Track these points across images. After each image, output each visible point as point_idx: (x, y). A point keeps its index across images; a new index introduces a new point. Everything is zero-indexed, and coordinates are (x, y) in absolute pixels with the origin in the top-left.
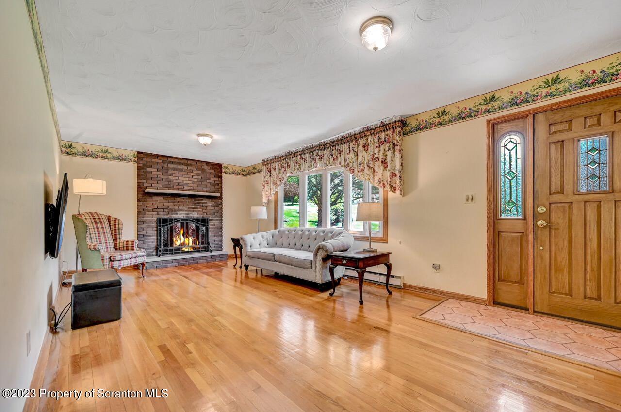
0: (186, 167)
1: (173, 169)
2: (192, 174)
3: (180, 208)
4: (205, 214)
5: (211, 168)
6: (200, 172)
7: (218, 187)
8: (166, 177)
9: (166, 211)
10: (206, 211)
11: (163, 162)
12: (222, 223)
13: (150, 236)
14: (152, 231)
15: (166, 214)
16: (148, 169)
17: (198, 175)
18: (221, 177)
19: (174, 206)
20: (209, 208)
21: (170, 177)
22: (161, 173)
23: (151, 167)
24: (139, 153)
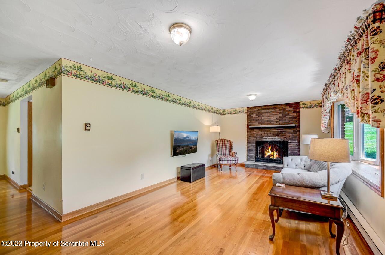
0: (272, 110)
1: (265, 113)
2: (276, 113)
3: (269, 135)
4: (285, 138)
5: (290, 107)
6: (281, 111)
7: (295, 119)
8: (260, 118)
9: (261, 137)
10: (286, 137)
11: (259, 110)
12: (299, 145)
13: (252, 150)
14: (254, 148)
15: (260, 138)
16: (251, 115)
17: (280, 113)
18: (299, 112)
19: (265, 134)
20: (288, 135)
21: (263, 118)
22: (258, 116)
23: (253, 114)
24: (247, 108)
